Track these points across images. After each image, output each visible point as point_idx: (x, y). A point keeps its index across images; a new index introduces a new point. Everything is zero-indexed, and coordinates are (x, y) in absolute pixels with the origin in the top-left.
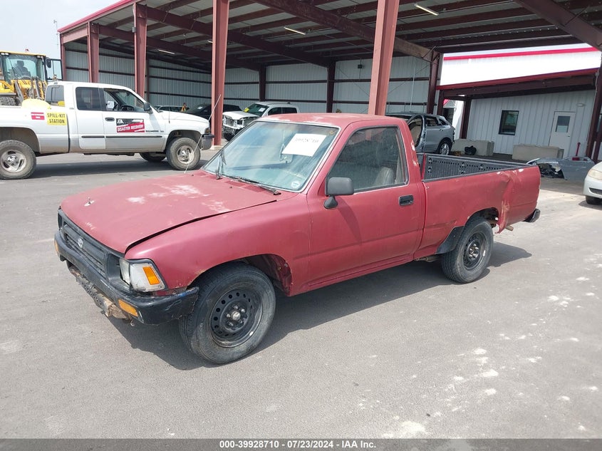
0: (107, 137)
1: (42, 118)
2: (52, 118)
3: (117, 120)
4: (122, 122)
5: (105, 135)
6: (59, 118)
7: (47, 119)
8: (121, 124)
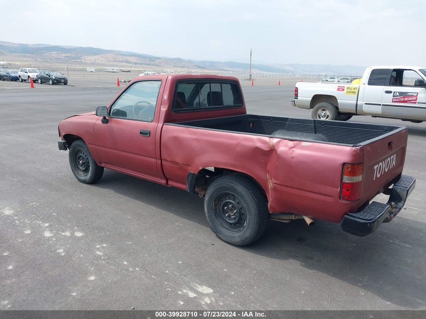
0: (383, 105)
1: (343, 90)
2: (349, 90)
3: (394, 92)
4: (398, 94)
5: (382, 104)
6: (353, 90)
7: (345, 91)
8: (396, 96)
